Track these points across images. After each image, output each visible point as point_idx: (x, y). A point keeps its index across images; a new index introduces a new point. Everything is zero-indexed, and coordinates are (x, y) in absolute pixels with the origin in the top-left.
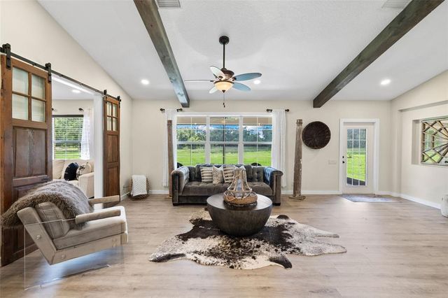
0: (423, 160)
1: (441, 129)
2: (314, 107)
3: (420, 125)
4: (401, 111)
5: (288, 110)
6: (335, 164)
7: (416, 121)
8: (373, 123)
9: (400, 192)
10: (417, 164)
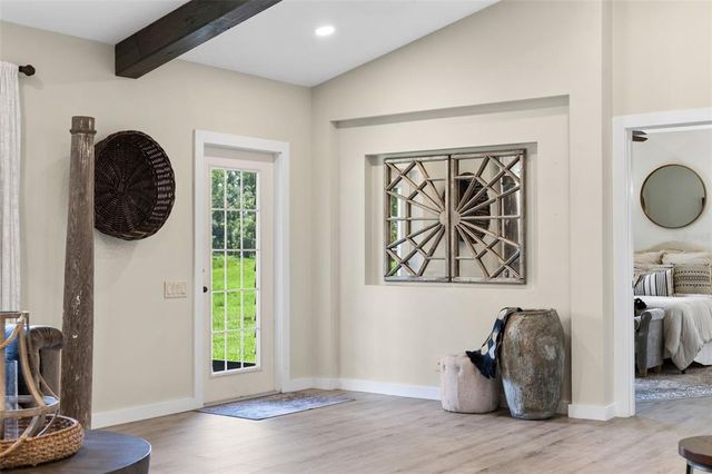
0: (390, 273)
1: (425, 184)
2: (117, 74)
3: (381, 170)
4: (338, 124)
5: (28, 71)
6: (183, 295)
7: (372, 159)
8: (273, 156)
9: (338, 373)
10: (376, 283)
